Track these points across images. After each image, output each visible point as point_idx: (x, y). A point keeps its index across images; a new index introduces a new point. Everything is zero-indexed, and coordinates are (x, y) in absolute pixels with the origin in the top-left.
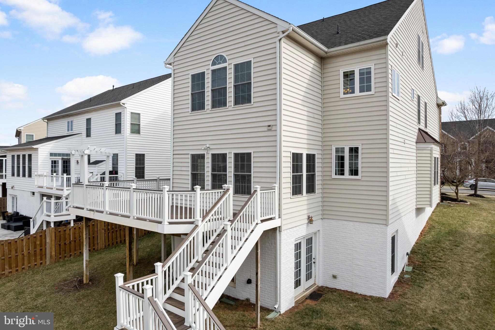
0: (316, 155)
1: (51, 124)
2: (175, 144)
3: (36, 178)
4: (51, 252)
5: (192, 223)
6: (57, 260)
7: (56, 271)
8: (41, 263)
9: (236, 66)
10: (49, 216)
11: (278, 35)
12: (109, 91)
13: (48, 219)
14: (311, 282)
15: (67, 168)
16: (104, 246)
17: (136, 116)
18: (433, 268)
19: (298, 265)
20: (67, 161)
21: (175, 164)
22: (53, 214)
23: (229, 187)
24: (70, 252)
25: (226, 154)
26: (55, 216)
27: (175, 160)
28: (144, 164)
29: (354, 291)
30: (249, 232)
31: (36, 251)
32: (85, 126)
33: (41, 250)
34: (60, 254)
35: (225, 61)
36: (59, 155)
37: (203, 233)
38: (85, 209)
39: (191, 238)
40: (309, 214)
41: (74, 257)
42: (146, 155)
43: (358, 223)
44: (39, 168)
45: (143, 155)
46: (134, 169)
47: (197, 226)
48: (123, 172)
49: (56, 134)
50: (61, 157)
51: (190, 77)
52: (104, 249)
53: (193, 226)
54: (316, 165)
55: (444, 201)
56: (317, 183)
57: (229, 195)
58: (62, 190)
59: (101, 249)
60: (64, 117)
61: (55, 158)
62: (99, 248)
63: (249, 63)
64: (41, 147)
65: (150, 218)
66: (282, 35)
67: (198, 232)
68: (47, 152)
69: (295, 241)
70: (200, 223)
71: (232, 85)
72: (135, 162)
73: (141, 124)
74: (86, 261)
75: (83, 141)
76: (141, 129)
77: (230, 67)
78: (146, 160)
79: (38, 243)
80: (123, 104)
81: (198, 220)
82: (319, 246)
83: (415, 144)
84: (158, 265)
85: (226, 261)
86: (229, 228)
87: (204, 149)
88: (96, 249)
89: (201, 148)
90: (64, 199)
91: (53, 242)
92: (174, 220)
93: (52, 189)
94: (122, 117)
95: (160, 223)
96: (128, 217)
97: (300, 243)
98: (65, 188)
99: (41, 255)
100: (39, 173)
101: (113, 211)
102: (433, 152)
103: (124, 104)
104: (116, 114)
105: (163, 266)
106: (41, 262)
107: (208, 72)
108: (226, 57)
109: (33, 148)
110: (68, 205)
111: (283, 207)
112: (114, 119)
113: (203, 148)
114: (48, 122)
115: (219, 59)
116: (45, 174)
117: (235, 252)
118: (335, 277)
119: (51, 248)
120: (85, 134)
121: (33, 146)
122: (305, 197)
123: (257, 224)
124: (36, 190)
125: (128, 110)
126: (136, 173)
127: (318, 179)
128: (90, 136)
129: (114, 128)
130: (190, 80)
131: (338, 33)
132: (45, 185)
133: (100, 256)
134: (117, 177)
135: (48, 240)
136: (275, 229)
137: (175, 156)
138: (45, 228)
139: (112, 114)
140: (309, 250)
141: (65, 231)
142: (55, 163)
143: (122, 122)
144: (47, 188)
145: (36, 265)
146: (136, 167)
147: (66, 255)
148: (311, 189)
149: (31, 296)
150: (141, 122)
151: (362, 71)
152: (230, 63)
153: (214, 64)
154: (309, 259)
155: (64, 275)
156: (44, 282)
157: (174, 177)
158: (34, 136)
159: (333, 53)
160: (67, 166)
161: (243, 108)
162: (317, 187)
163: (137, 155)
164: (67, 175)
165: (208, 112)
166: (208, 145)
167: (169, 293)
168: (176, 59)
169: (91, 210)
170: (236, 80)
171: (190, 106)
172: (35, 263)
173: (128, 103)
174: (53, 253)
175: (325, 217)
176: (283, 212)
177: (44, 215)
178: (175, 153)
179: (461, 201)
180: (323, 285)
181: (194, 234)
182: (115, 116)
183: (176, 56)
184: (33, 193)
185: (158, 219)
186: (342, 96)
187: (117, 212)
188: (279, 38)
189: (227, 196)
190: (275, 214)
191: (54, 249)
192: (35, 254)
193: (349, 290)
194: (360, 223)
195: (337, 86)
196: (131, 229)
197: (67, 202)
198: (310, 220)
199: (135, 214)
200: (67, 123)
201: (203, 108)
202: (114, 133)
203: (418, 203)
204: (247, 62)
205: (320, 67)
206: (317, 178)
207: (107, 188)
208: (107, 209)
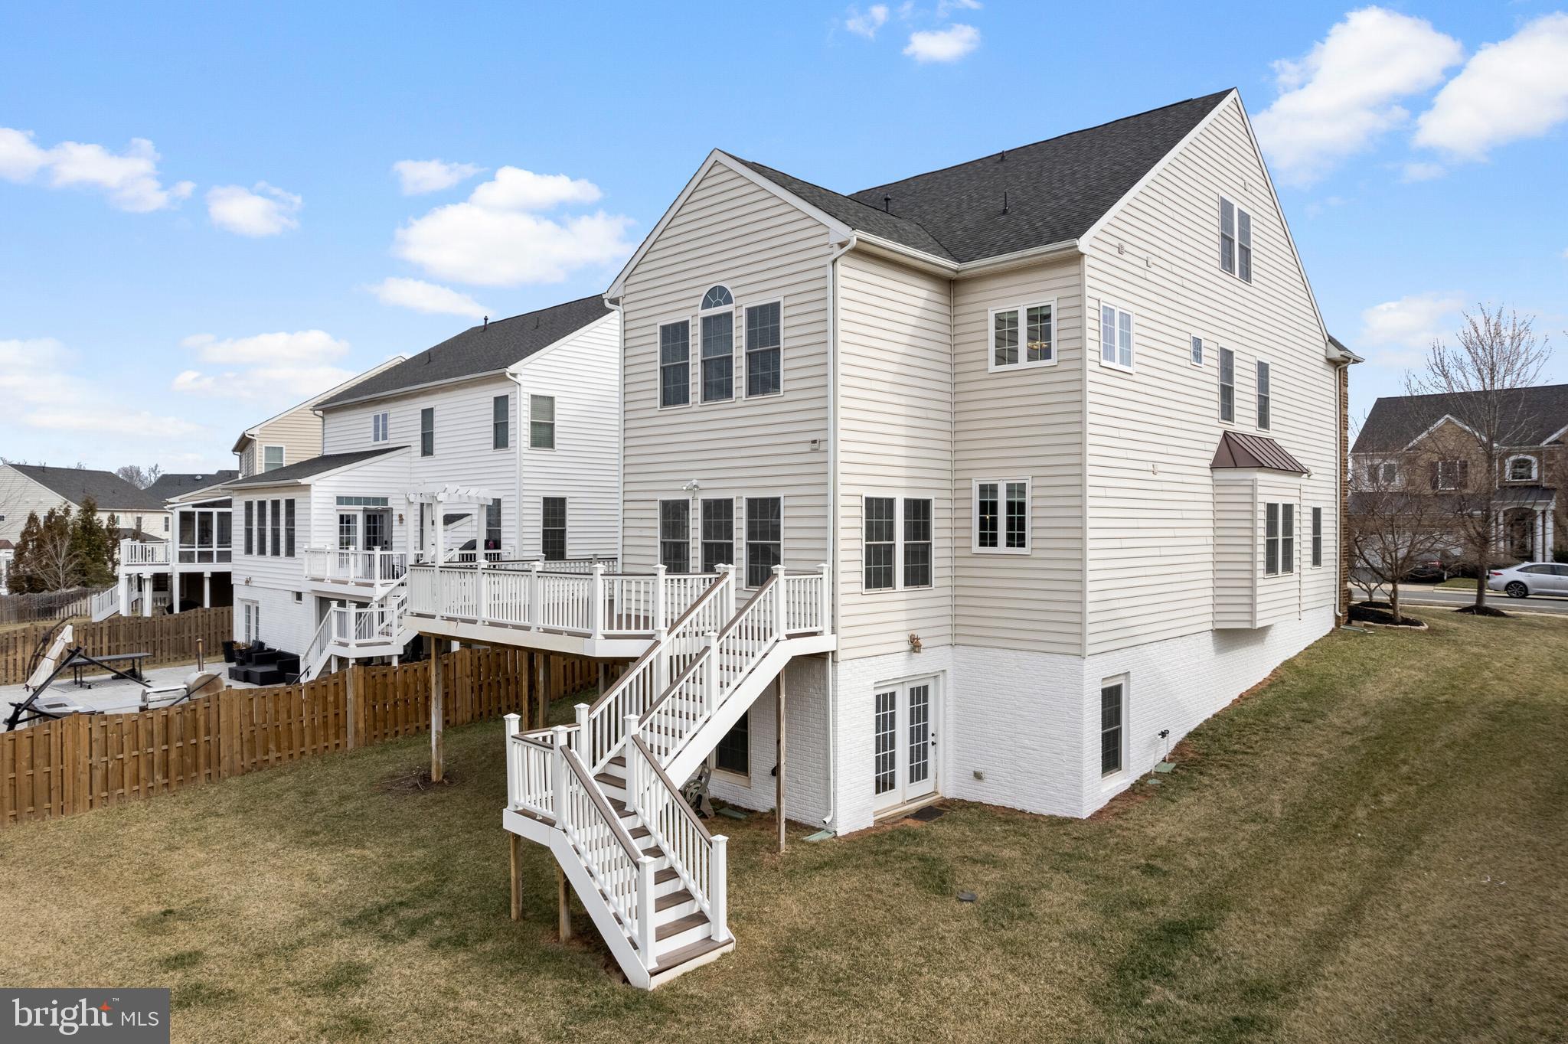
0: (933, 501)
1: (333, 421)
2: (629, 478)
3: (306, 557)
4: (357, 723)
5: (650, 637)
6: (369, 742)
7: (371, 762)
8: (337, 745)
9: (751, 312)
10: (346, 645)
11: (831, 250)
12: (474, 331)
13: (342, 652)
14: (923, 787)
15: (375, 532)
16: (469, 715)
17: (544, 405)
18: (1222, 765)
19: (885, 742)
20: (375, 517)
21: (628, 523)
22: (351, 637)
23: (728, 568)
24: (396, 726)
25: (731, 500)
26: (358, 645)
27: (628, 514)
28: (563, 523)
29: (1019, 806)
30: (759, 655)
31: (326, 716)
32: (420, 427)
33: (337, 715)
34: (375, 729)
35: (728, 300)
36: (358, 500)
37: (671, 657)
38: (438, 618)
39: (646, 663)
40: (914, 632)
41: (404, 738)
42: (568, 501)
43: (1024, 653)
44: (313, 534)
45: (563, 501)
46: (541, 536)
47: (658, 643)
48: (514, 542)
49: (347, 447)
50: (361, 507)
51: (658, 331)
52: (471, 722)
53: (650, 643)
54: (934, 524)
55: (1354, 622)
56: (934, 563)
57: (727, 583)
58: (371, 585)
59: (463, 722)
60: (364, 404)
61: (348, 509)
62: (459, 719)
63: (775, 307)
64: (317, 483)
65: (570, 628)
66: (838, 252)
67: (660, 653)
68: (331, 495)
69: (875, 688)
70: (663, 637)
71: (743, 352)
72: (541, 518)
73: (557, 423)
74: (437, 732)
75: (413, 465)
76: (556, 435)
77: (738, 314)
78: (568, 512)
79: (331, 698)
80: (511, 374)
81: (660, 631)
82: (945, 706)
83: (1208, 472)
84: (582, 708)
85: (709, 707)
86: (715, 646)
87: (687, 490)
88: (452, 721)
89: (679, 487)
90: (376, 606)
91: (361, 700)
92: (615, 631)
93: (346, 583)
94: (510, 408)
95: (588, 636)
96: (528, 629)
97: (893, 695)
98: (378, 581)
99: (337, 726)
100: (314, 546)
101: (496, 620)
102: (1259, 492)
103: (514, 375)
104: (496, 399)
105: (590, 712)
106: (337, 742)
107: (695, 323)
108: (730, 290)
109: (300, 486)
110: (386, 622)
111: (841, 611)
112: (492, 411)
113: (685, 488)
114: (326, 417)
115: (718, 295)
116: (328, 548)
117: (728, 691)
118: (978, 776)
119: (356, 713)
120: (420, 448)
121: (299, 481)
122: (899, 595)
123: (777, 641)
124: (306, 587)
125: (524, 390)
126: (544, 548)
127: (937, 555)
128: (432, 454)
129: (492, 435)
130: (658, 338)
131: (1005, 212)
132: (328, 575)
133: (460, 736)
134: (498, 554)
135: (350, 695)
136: (820, 658)
137: (628, 505)
138: (334, 669)
139: (486, 400)
140: (919, 714)
141: (385, 675)
142: (348, 522)
143: (510, 420)
144: (334, 582)
145: (327, 747)
146: (544, 530)
147: (386, 731)
148: (918, 575)
149: (331, 798)
150: (557, 417)
151: (1033, 313)
152: (738, 304)
153: (707, 304)
154: (919, 733)
155: (390, 768)
156: (349, 778)
157: (625, 552)
158: (284, 451)
159: (971, 271)
160: (375, 528)
161: (764, 402)
162: (934, 573)
163: (547, 501)
164: (382, 549)
165: (696, 408)
166: (695, 482)
167: (601, 763)
168: (629, 290)
169: (449, 619)
170: (751, 343)
171: (658, 394)
172: (326, 744)
173: (524, 372)
174: (361, 725)
175: (959, 640)
176: (841, 622)
177: (332, 642)
178: (629, 497)
179: (1406, 621)
180: (955, 796)
181: (653, 656)
182: (492, 405)
183: (631, 281)
184: (299, 596)
185: (585, 630)
186: (992, 367)
187: (504, 621)
188: (832, 258)
189: (722, 584)
190: (822, 624)
191: (362, 715)
192: (325, 724)
193: (1009, 804)
194: (1030, 653)
195: (980, 346)
196: (531, 653)
197: (383, 612)
198: (915, 646)
199: (540, 623)
200: (372, 420)
201: (686, 401)
202: (492, 446)
203: (1219, 617)
204: (772, 304)
205: (948, 302)
206: (934, 553)
207: (484, 571)
208: (485, 615)
